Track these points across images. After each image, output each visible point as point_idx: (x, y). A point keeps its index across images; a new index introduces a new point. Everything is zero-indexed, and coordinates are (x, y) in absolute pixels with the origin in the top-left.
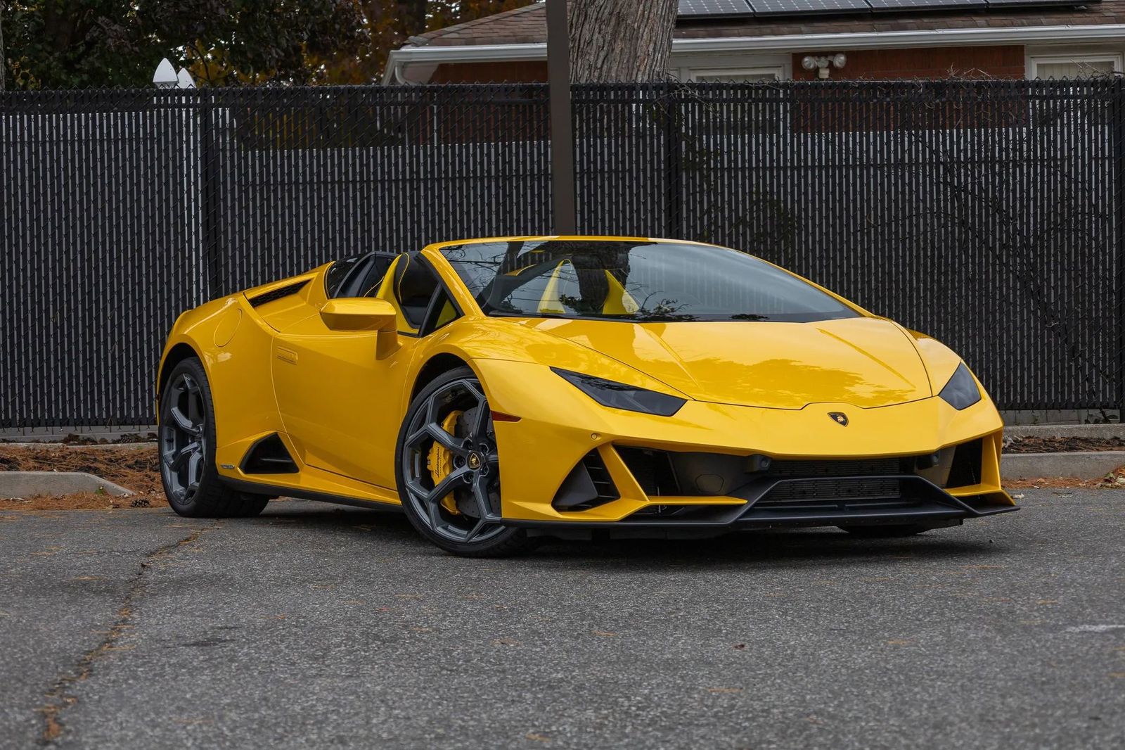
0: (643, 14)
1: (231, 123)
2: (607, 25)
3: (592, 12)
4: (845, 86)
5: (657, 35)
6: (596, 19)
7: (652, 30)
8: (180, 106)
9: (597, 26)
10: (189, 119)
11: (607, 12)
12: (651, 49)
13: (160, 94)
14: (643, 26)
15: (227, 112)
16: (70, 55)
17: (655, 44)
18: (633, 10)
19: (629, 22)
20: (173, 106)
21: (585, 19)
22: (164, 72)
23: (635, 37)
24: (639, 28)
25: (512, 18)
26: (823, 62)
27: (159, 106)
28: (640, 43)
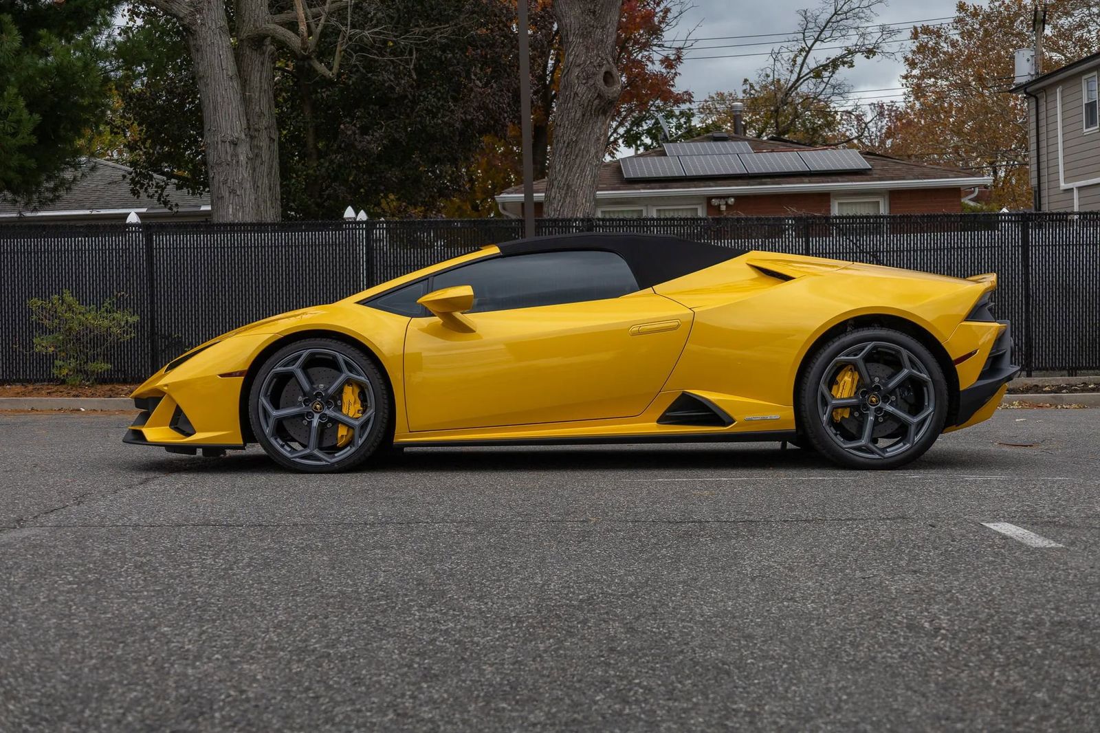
0: (579, 185)
1: (380, 236)
5: (587, 195)
6: (557, 187)
7: (584, 192)
8: (357, 229)
9: (558, 190)
10: (361, 235)
11: (562, 183)
12: (584, 201)
13: (347, 223)
14: (580, 190)
15: (378, 232)
16: (319, 200)
17: (586, 199)
19: (573, 188)
20: (352, 229)
21: (553, 187)
22: (349, 213)
23: (575, 195)
24: (578, 191)
26: (723, 202)
27: (346, 229)
28: (578, 198)
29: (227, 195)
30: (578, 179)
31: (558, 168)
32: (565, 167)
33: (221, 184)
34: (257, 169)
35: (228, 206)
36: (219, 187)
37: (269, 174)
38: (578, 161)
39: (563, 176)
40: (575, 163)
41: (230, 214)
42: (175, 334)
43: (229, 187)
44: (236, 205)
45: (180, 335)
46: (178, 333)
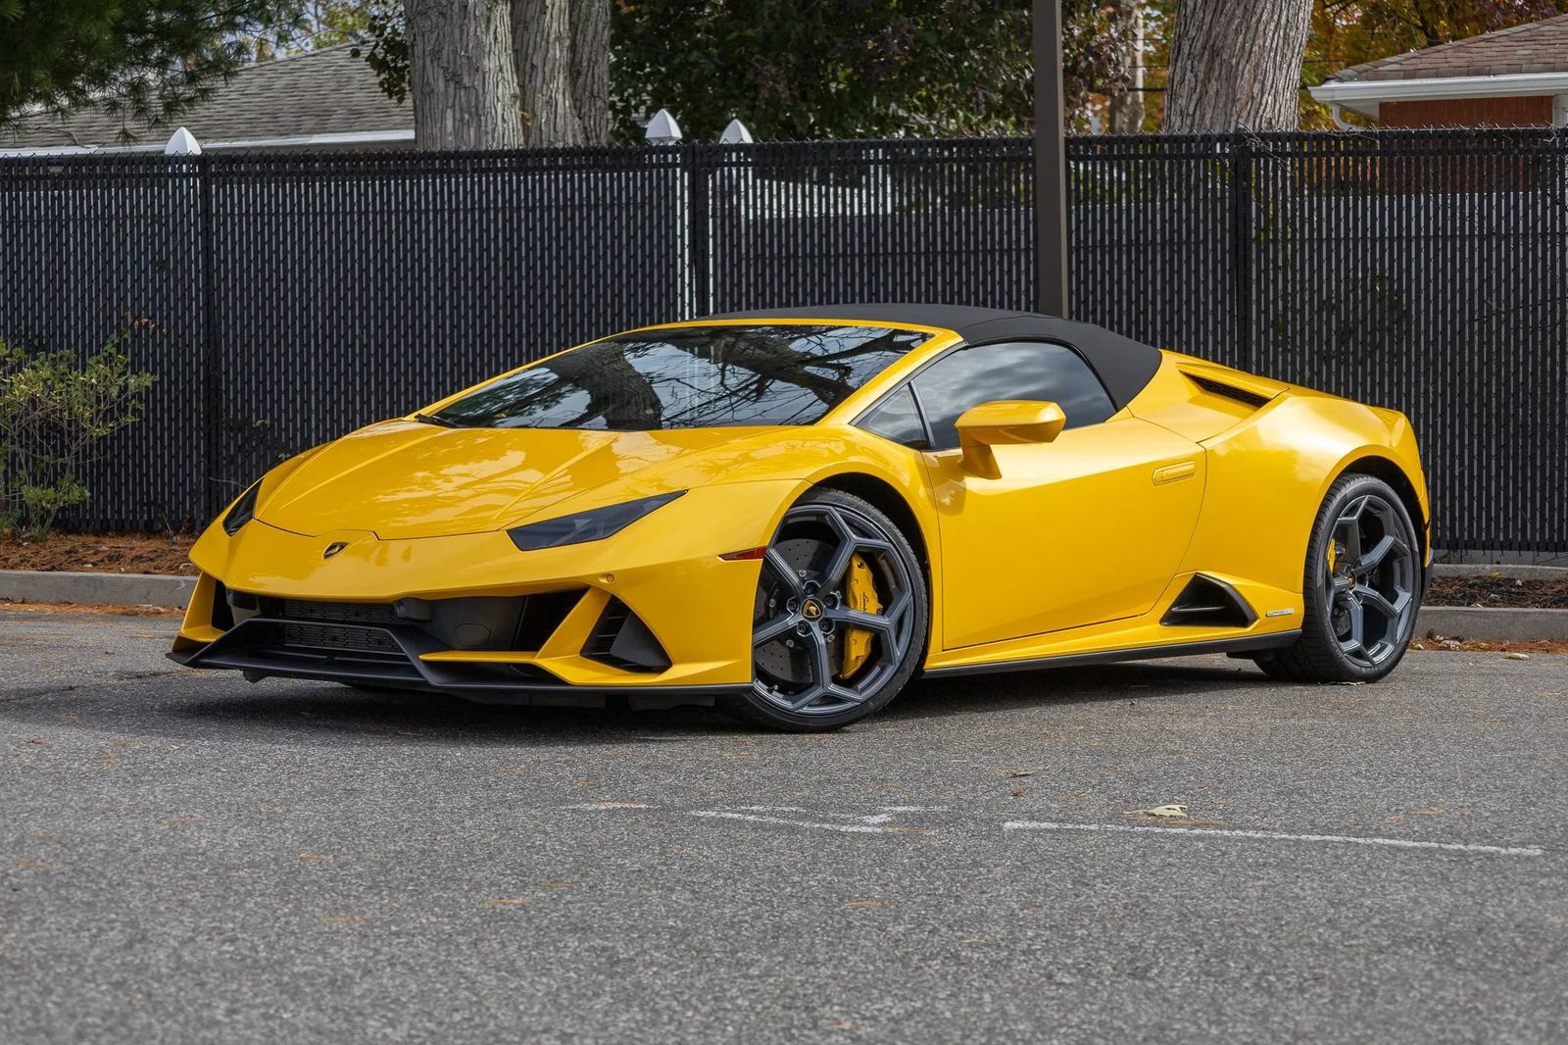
0: (1243, 47)
2: (1200, 61)
3: (1184, 45)
4: (1461, 134)
5: (1265, 73)
6: (1190, 54)
9: (1191, 63)
10: (676, 180)
12: (1256, 90)
15: (750, 173)
17: (1263, 83)
18: (1229, 42)
19: (1225, 57)
23: (1232, 75)
24: (1238, 64)
25: (1483, 44)
28: (1240, 83)
29: (442, 88)
35: (443, 112)
39: (1200, 28)
42: (257, 419)
43: (446, 70)
44: (461, 110)
45: (268, 422)
46: (265, 417)
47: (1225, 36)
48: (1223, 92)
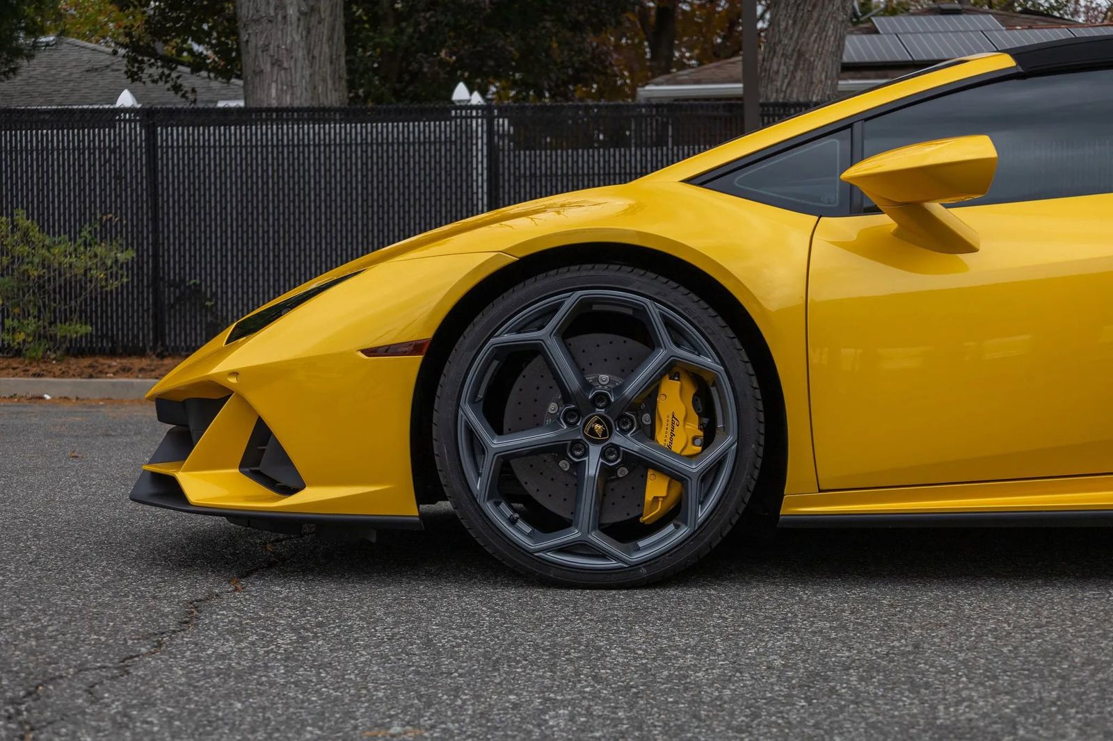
0: (818, 51)
1: (509, 129)
2: (791, 59)
3: (779, 49)
5: (828, 67)
6: (783, 55)
7: (824, 63)
8: (472, 117)
9: (783, 60)
10: (479, 126)
11: (790, 49)
12: (823, 77)
13: (456, 108)
14: (817, 60)
15: (506, 121)
17: (827, 73)
18: (810, 47)
19: (807, 56)
20: (466, 117)
21: (774, 55)
22: (461, 92)
23: (811, 68)
24: (814, 61)
27: (455, 118)
28: (815, 72)
29: (269, 69)
30: (815, 41)
31: (783, 25)
32: (794, 23)
33: (260, 53)
34: (313, 32)
35: (270, 85)
36: (256, 56)
37: (330, 39)
38: (815, 15)
39: (791, 38)
40: (810, 18)
41: (272, 96)
42: (190, 279)
43: (272, 57)
44: (282, 84)
45: (198, 282)
46: (195, 278)
47: (808, 44)
48: (805, 78)
